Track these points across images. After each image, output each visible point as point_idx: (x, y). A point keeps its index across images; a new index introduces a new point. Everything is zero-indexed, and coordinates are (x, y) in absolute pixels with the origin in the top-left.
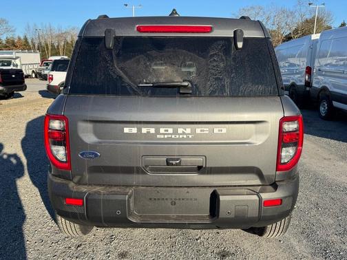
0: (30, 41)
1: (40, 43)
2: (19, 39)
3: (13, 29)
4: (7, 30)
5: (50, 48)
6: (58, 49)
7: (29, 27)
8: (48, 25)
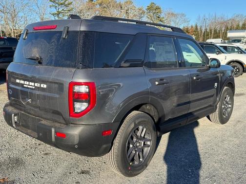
0: (199, 28)
1: (206, 29)
2: (192, 27)
3: (189, 20)
4: (185, 21)
5: (213, 32)
6: (219, 33)
7: (199, 17)
8: (214, 15)
